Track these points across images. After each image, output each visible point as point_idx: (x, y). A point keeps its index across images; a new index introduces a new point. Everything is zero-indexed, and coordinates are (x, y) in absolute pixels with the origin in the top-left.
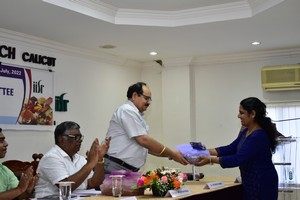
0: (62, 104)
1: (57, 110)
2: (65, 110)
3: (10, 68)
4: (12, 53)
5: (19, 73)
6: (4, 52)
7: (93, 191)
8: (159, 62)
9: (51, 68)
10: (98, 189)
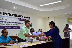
0: (31, 25)
1: (30, 26)
2: (32, 26)
3: (22, 19)
4: (22, 17)
5: (24, 20)
6: (21, 16)
7: (37, 40)
8: (48, 17)
9: (29, 19)
10: (38, 40)
